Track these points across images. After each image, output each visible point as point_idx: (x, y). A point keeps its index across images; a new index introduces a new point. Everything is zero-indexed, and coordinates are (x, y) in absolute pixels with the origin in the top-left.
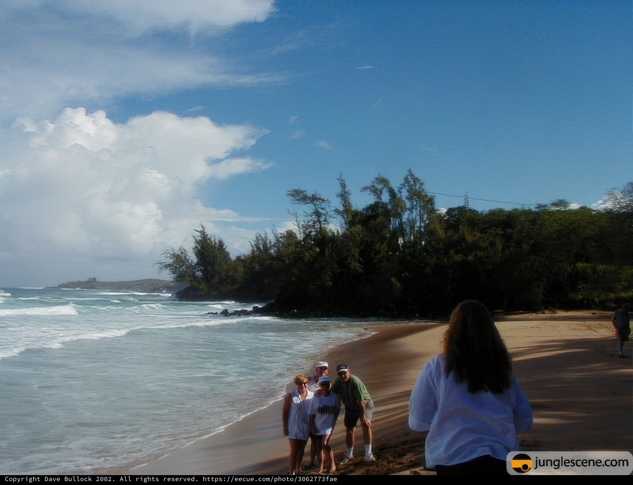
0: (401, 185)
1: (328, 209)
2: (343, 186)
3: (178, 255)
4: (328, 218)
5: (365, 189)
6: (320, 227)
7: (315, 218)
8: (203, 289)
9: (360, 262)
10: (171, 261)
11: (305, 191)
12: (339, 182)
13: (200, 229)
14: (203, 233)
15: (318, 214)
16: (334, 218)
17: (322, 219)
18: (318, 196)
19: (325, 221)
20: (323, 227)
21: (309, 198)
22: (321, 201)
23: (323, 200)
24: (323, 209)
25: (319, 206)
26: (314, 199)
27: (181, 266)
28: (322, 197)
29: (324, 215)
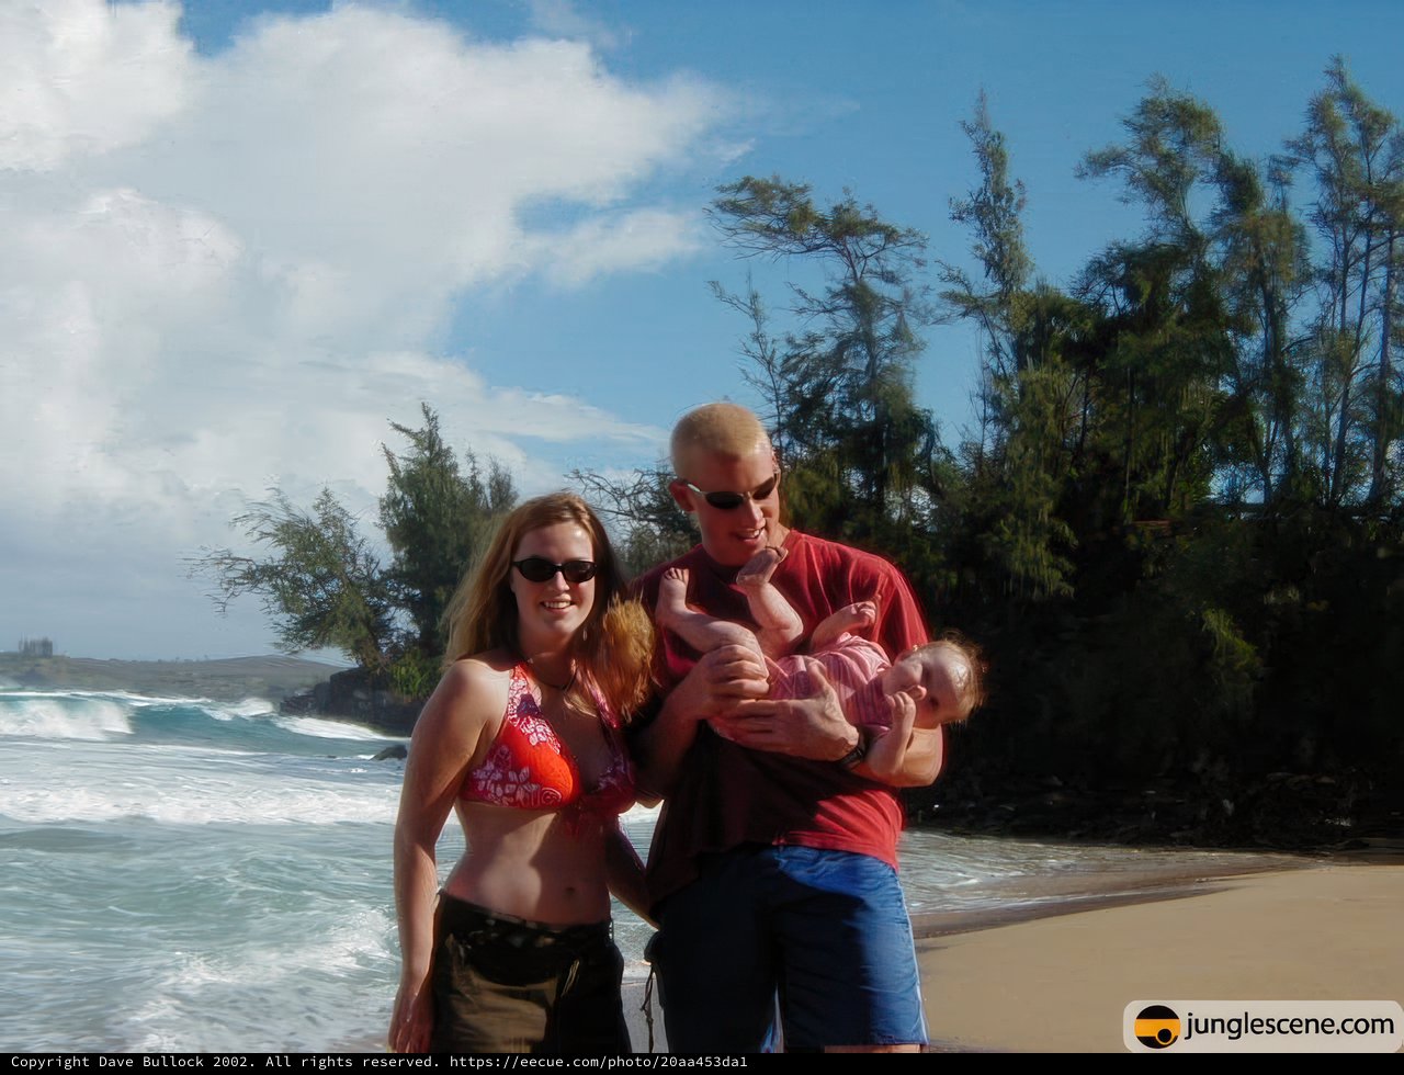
0: (1289, 145)
1: (915, 280)
2: (992, 157)
3: (312, 530)
4: (913, 324)
5: (1103, 163)
6: (871, 367)
7: (847, 323)
8: (406, 682)
9: (1057, 546)
10: (276, 553)
11: (803, 190)
12: (969, 145)
13: (418, 424)
14: (429, 441)
15: (859, 300)
16: (940, 320)
17: (882, 328)
18: (866, 216)
19: (899, 333)
20: (887, 368)
21: (821, 223)
22: (877, 239)
23: (890, 235)
24: (890, 278)
25: (871, 263)
26: (843, 229)
27: (321, 580)
28: (882, 220)
29: (896, 306)
